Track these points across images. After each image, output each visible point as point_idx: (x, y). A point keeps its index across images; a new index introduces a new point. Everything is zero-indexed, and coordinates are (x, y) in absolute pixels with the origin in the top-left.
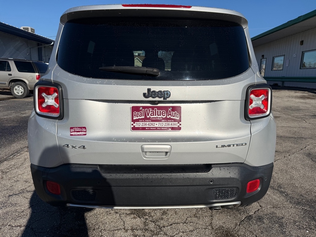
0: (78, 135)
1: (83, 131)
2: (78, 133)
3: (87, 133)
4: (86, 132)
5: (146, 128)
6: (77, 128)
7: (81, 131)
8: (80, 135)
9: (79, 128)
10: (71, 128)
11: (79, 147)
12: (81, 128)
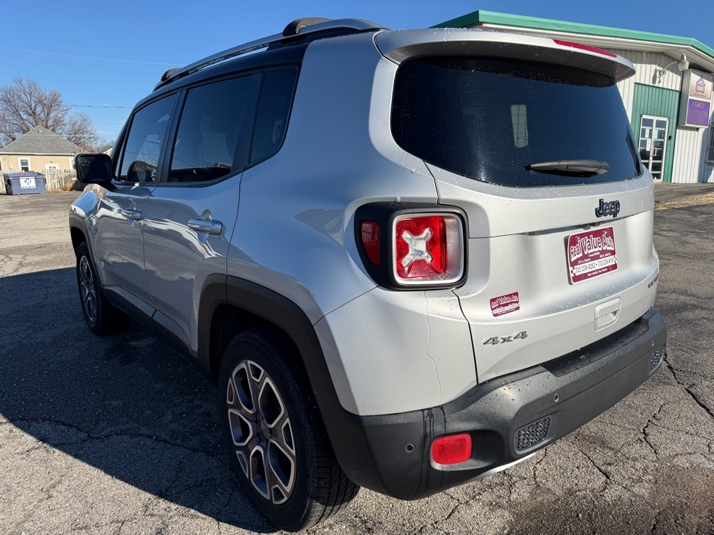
0: (507, 312)
1: (513, 302)
2: (507, 308)
3: (520, 304)
4: (517, 302)
5: (589, 275)
6: (503, 297)
7: (511, 303)
8: (511, 311)
9: (507, 296)
10: (493, 300)
11: (515, 338)
12: (510, 295)
